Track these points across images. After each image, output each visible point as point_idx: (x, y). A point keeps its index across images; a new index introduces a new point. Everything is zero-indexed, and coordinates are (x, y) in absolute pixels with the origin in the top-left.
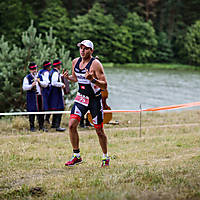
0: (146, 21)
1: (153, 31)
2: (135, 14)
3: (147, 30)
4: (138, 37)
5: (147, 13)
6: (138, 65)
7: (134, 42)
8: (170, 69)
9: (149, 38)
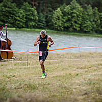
0: (32, 7)
1: (36, 12)
2: (27, 3)
3: (33, 12)
4: (28, 15)
5: (33, 3)
6: (28, 29)
9: (34, 16)
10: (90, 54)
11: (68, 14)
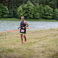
0: (5, 6)
1: (8, 9)
2: (2, 4)
3: (6, 9)
4: (3, 11)
5: (6, 4)
6: (3, 19)
7: (2, 12)
8: (13, 20)
9: (6, 11)
10: (41, 30)
11: (26, 9)
